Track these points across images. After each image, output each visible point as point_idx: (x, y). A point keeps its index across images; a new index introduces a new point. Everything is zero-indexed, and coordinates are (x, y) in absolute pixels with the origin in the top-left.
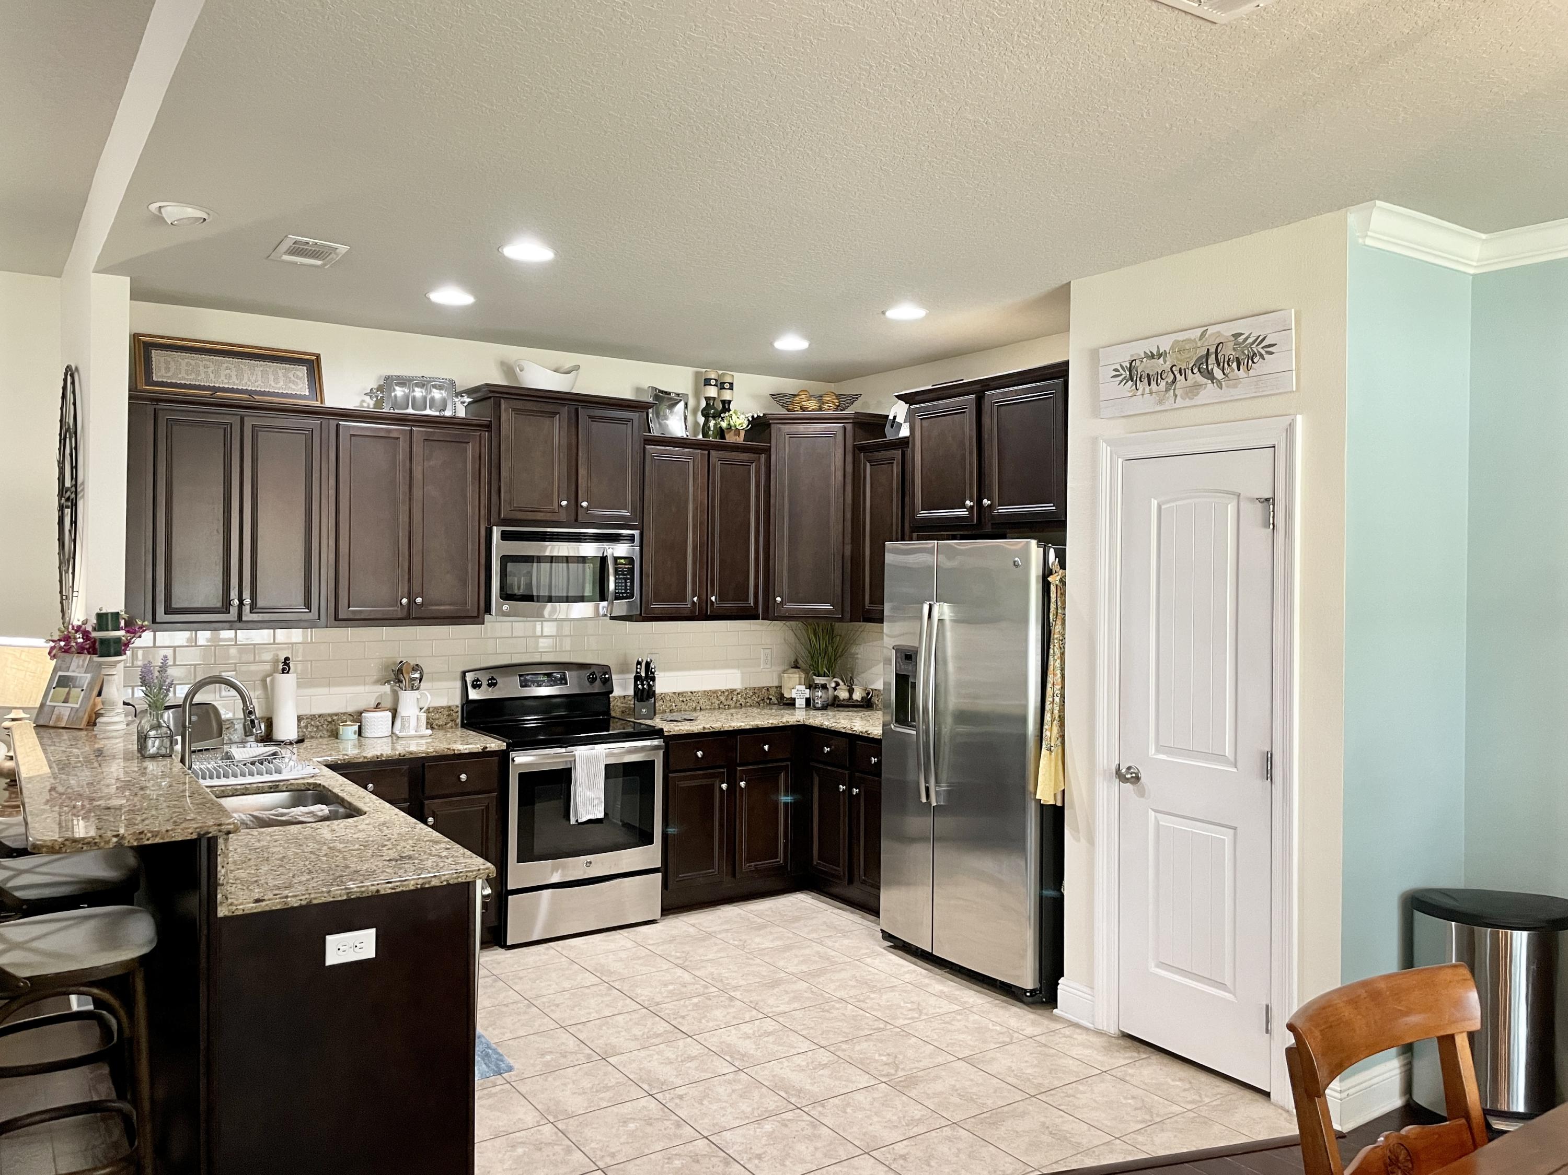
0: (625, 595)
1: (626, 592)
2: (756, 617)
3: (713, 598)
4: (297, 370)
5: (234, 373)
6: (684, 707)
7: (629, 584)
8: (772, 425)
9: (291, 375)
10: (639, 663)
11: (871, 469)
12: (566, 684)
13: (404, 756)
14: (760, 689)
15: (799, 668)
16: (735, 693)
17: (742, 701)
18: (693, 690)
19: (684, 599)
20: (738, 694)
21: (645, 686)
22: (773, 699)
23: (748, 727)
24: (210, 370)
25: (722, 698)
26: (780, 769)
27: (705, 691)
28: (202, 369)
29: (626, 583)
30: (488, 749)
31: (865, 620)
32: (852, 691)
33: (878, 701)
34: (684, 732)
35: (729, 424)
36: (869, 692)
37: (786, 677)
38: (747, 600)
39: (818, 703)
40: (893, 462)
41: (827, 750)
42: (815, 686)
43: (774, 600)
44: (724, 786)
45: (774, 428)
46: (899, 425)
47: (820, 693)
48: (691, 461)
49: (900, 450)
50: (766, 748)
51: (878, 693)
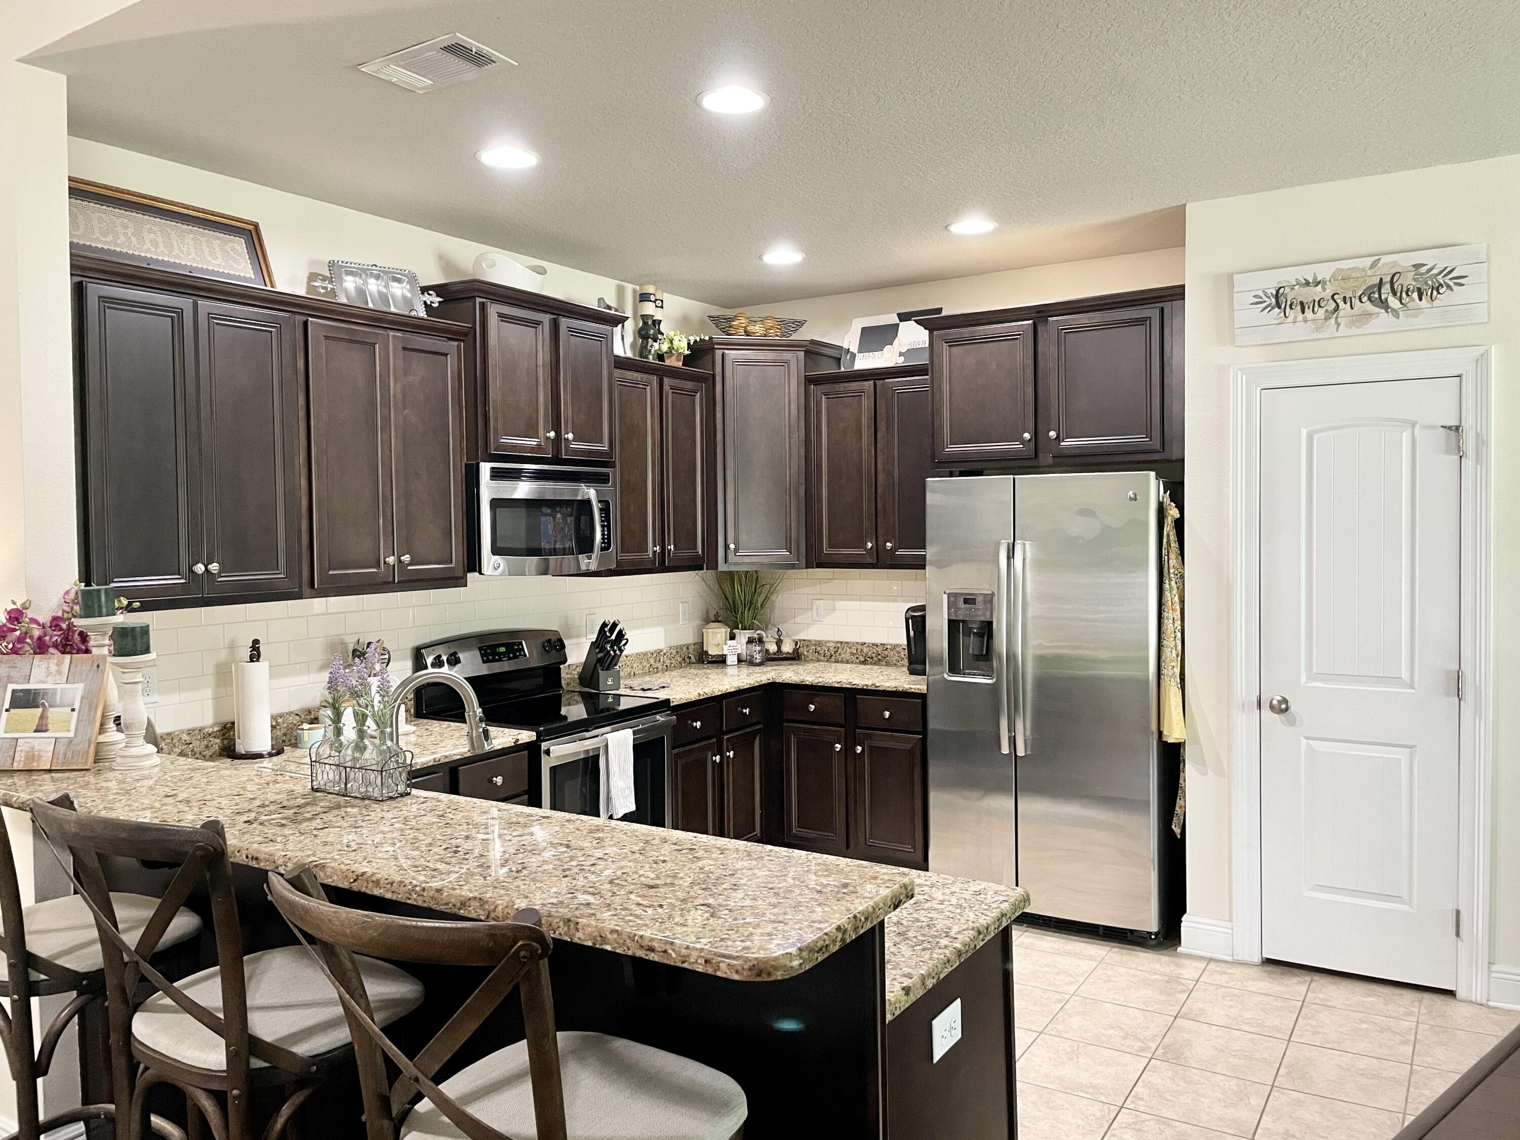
0: (606, 545)
1: (606, 542)
2: (701, 567)
3: (671, 548)
4: (235, 242)
5: (160, 239)
7: (606, 533)
8: (717, 351)
9: (228, 248)
10: (605, 625)
11: (828, 404)
12: (523, 657)
13: (439, 760)
14: (681, 647)
15: (719, 622)
16: (662, 654)
17: (668, 662)
19: (647, 549)
21: (617, 652)
22: (692, 657)
23: (732, 690)
24: (130, 231)
26: (756, 732)
27: (637, 654)
28: (119, 229)
30: (520, 742)
31: (819, 565)
32: (779, 643)
33: (808, 652)
34: (685, 701)
35: (669, 348)
36: (797, 642)
37: (707, 632)
38: (695, 548)
39: (758, 658)
40: (861, 395)
41: (812, 707)
42: (750, 641)
43: (726, 547)
44: (718, 759)
45: (718, 353)
46: (853, 356)
47: (758, 648)
48: (648, 388)
49: (872, 382)
50: (747, 711)
51: (807, 643)
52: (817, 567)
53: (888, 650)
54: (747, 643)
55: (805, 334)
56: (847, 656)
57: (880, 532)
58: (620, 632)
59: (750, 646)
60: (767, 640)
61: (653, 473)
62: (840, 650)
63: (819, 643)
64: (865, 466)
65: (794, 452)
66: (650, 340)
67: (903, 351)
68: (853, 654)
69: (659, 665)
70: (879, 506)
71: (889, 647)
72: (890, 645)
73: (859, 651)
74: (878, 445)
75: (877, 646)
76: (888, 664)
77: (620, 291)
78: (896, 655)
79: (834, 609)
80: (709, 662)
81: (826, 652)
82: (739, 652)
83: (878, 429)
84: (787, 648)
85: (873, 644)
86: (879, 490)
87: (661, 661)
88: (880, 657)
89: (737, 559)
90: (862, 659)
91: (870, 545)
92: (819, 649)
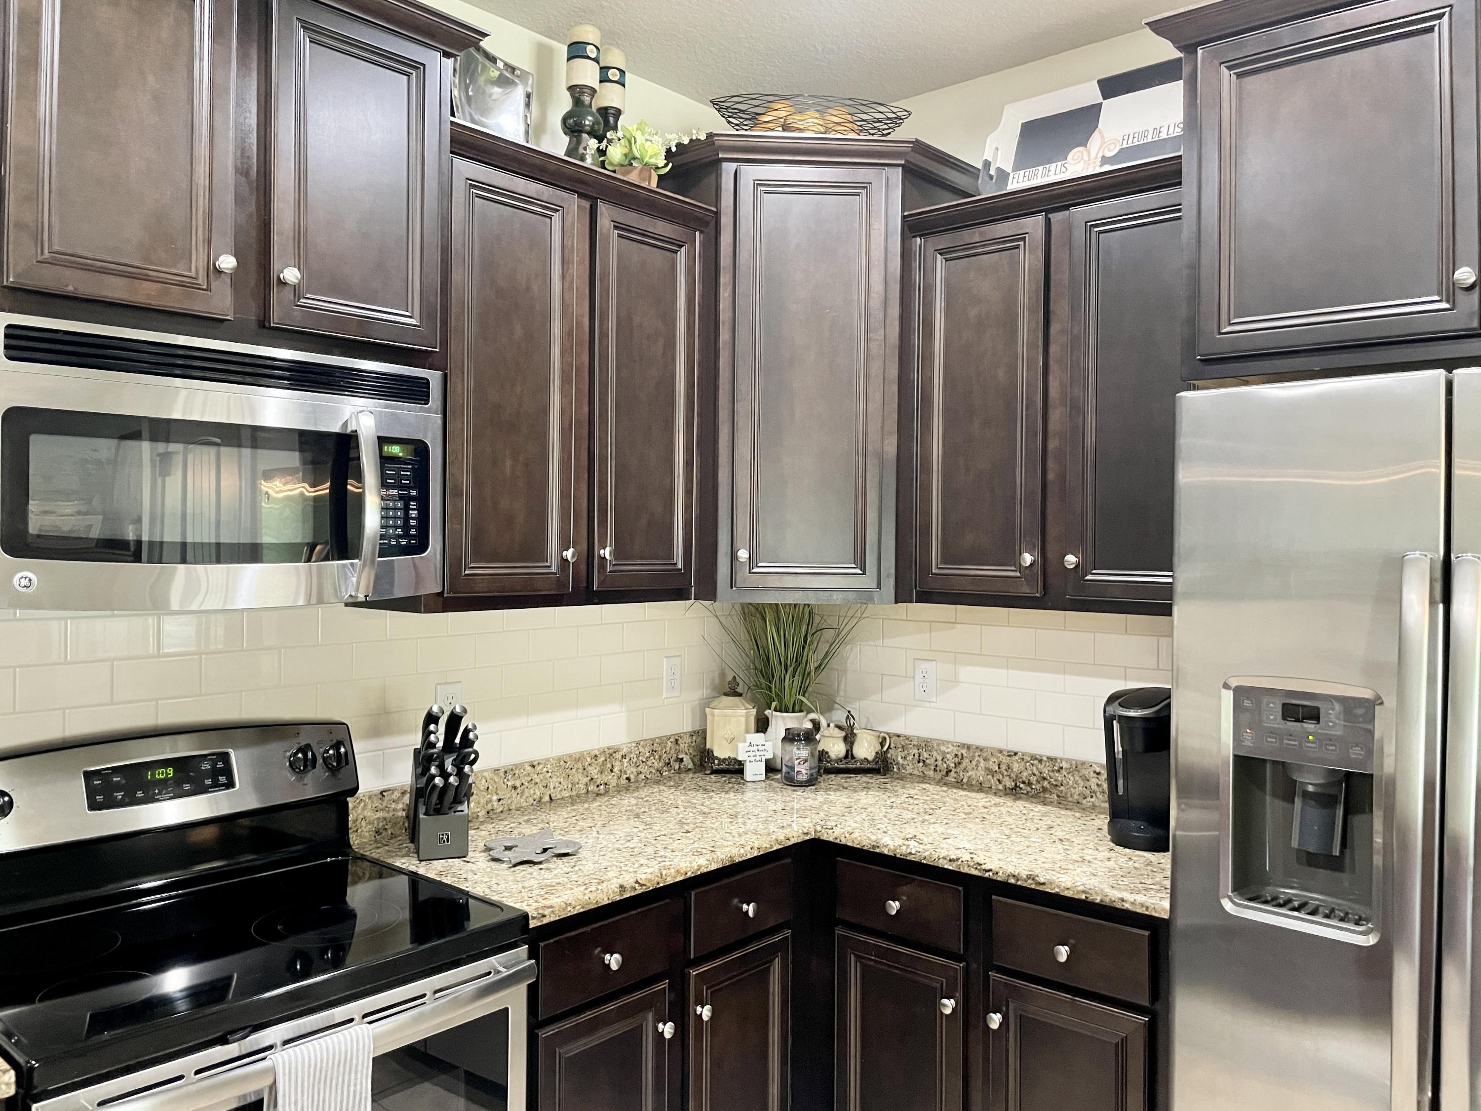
0: (404, 542)
1: (406, 535)
2: (680, 594)
3: (607, 553)
6: (517, 800)
7: (413, 514)
8: (725, 165)
10: (431, 718)
11: (948, 271)
12: (230, 784)
14: (663, 741)
15: (740, 695)
16: (618, 756)
17: (631, 771)
18: (535, 756)
19: (540, 554)
20: (624, 757)
21: (452, 779)
23: (714, 867)
25: (594, 771)
26: (774, 949)
27: (559, 760)
29: (407, 509)
31: (925, 597)
32: (849, 739)
33: (905, 758)
34: (579, 910)
35: (626, 155)
36: (884, 739)
37: (713, 715)
38: (670, 555)
39: (803, 771)
40: (1017, 247)
41: (894, 906)
42: (790, 737)
43: (733, 556)
44: (668, 1030)
45: (728, 168)
46: (1003, 175)
47: (804, 753)
48: (557, 217)
49: (1040, 218)
50: (750, 909)
51: (903, 742)
52: (918, 601)
53: (1064, 772)
54: (784, 739)
55: (904, 133)
56: (979, 774)
57: (1053, 531)
58: (467, 731)
59: (788, 747)
60: (826, 733)
61: (565, 394)
62: (965, 762)
63: (926, 744)
64: (1021, 391)
65: (876, 368)
66: (585, 136)
67: (1109, 154)
68: (989, 771)
69: (608, 778)
70: (1051, 476)
71: (1064, 765)
72: (1068, 760)
73: (1003, 767)
74: (1053, 349)
75: (1040, 761)
76: (1063, 802)
77: (543, 55)
78: (1082, 784)
79: (956, 682)
80: (714, 772)
81: (939, 763)
82: (769, 756)
83: (1053, 318)
84: (865, 749)
85: (1033, 757)
86: (1052, 445)
87: (616, 769)
88: (1046, 784)
89: (754, 581)
90: (1009, 784)
91: (1028, 559)
92: (926, 755)
